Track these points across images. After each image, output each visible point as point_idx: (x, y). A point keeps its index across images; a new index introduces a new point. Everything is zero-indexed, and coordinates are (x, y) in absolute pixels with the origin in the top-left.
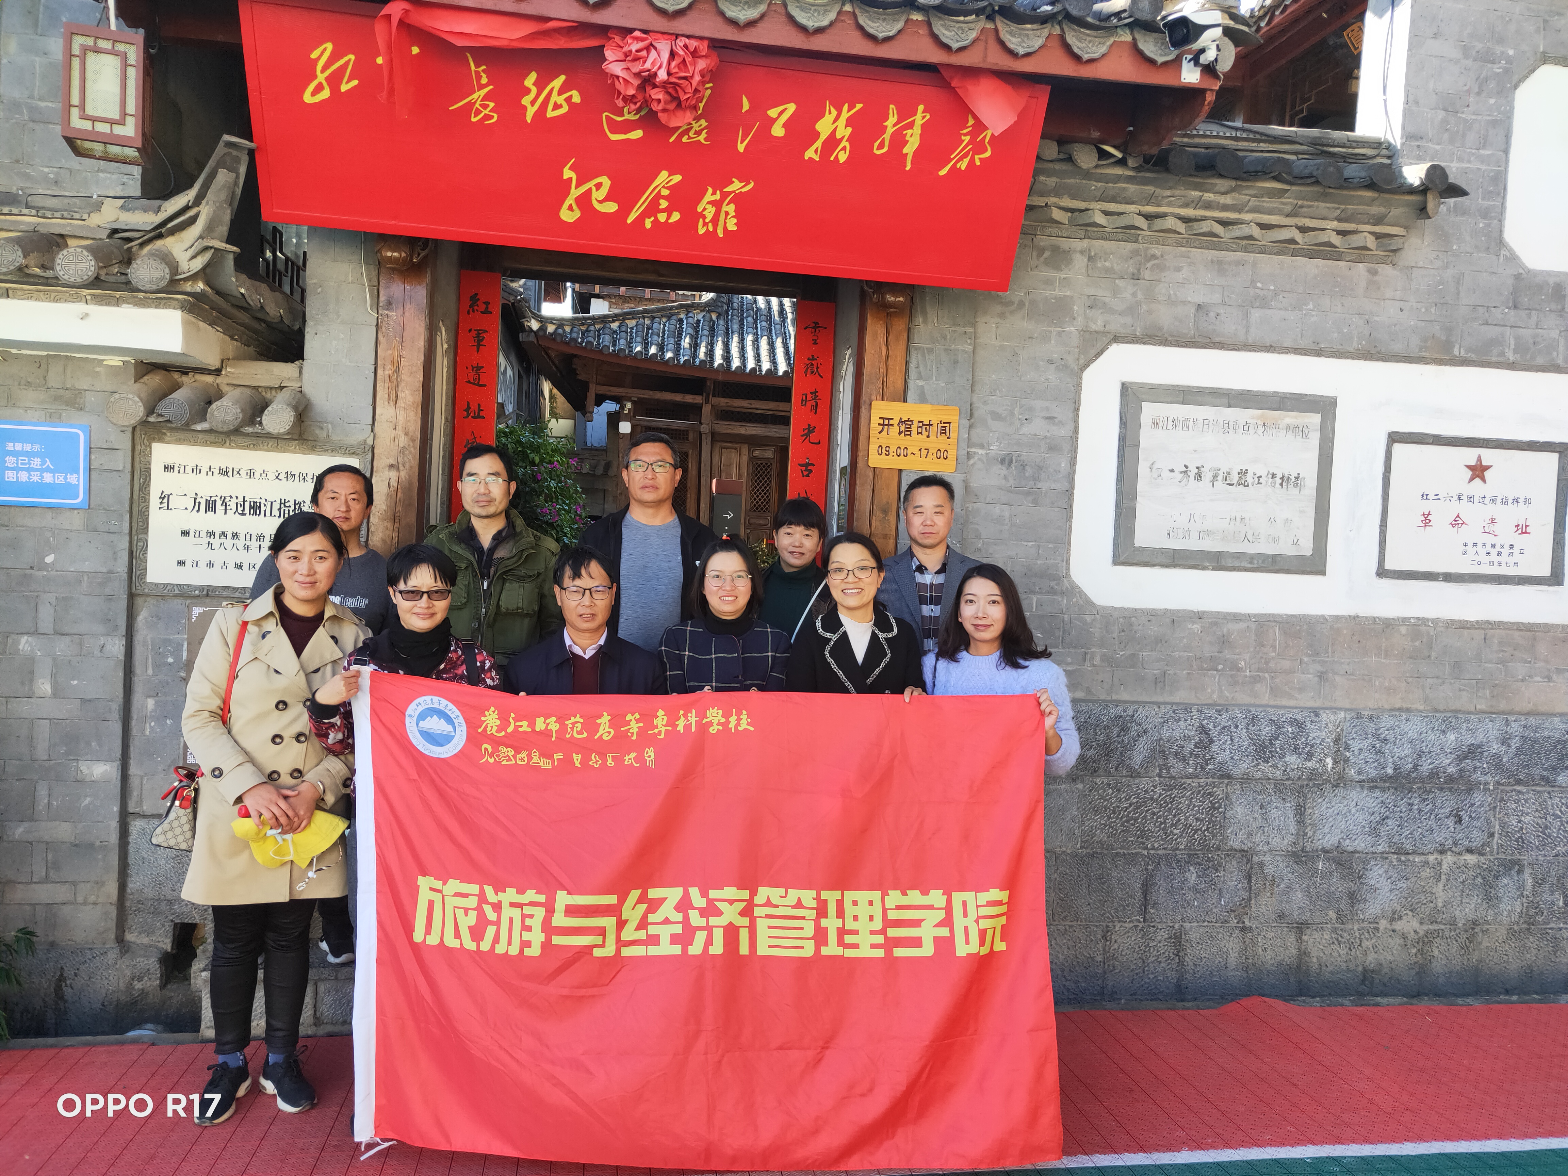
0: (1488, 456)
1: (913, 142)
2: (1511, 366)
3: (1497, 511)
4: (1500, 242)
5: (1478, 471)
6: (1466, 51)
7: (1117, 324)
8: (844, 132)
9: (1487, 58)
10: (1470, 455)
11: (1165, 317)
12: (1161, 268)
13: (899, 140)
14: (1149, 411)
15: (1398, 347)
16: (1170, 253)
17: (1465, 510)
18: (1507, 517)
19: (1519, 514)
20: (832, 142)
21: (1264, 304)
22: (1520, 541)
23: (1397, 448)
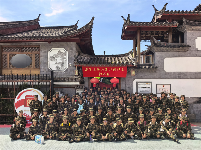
0: (164, 85)
1: (119, 70)
2: (165, 79)
3: (165, 89)
4: (164, 70)
5: (164, 86)
6: (160, 58)
7: (135, 78)
8: (115, 70)
9: (161, 58)
10: (163, 85)
11: (139, 77)
12: (138, 74)
13: (118, 70)
14: (138, 83)
15: (156, 78)
16: (139, 73)
17: (163, 89)
18: (166, 89)
19: (167, 89)
20: (114, 70)
21: (146, 76)
22: (167, 91)
23: (157, 85)
